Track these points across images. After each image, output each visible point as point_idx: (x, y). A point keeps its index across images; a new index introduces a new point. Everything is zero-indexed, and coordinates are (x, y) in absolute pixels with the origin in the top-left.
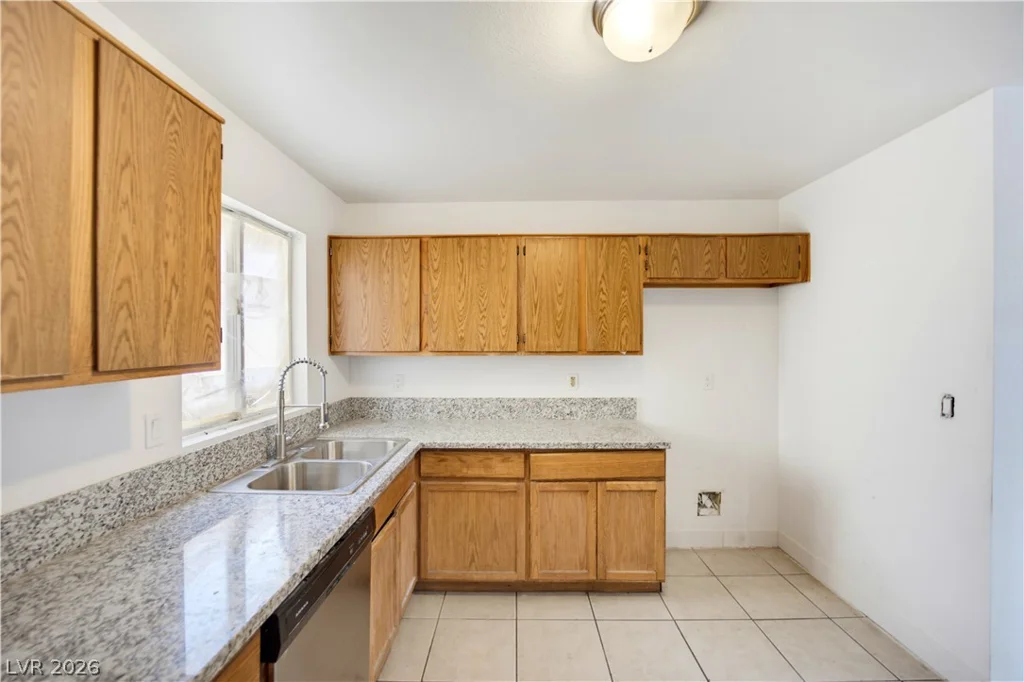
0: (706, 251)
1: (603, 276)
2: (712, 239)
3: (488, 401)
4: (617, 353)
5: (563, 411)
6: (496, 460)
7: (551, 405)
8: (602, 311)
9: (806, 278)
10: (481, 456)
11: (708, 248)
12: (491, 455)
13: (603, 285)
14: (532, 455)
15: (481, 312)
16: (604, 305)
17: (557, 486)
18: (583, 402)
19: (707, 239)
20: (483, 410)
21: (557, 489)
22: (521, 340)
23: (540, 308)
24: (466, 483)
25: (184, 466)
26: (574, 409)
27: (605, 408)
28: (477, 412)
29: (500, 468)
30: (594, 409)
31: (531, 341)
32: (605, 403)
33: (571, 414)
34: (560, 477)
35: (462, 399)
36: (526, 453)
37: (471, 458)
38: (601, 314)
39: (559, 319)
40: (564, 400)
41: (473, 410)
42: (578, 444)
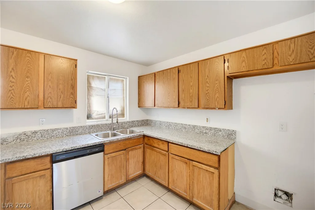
0: (263, 53)
1: (208, 76)
2: (266, 46)
4: (214, 108)
5: (203, 132)
6: (160, 143)
7: (199, 128)
8: (207, 91)
11: (265, 51)
12: (159, 141)
13: (208, 80)
16: (208, 88)
18: (211, 129)
19: (264, 47)
21: (177, 158)
22: (179, 103)
23: (185, 91)
24: (154, 148)
25: (85, 128)
26: (207, 131)
27: (220, 133)
28: (176, 128)
30: (215, 132)
31: (182, 103)
32: (220, 131)
33: (206, 133)
34: (177, 154)
35: (172, 123)
36: (168, 143)
37: (155, 141)
38: (207, 92)
39: (191, 95)
40: (203, 127)
41: (174, 127)
42: (182, 143)
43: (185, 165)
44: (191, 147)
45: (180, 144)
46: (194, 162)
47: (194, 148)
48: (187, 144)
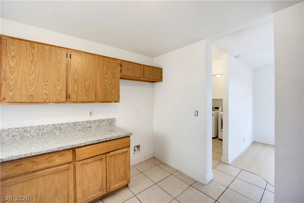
0: (139, 69)
1: (106, 72)
2: (140, 65)
3: (47, 126)
4: (111, 102)
5: (86, 127)
6: (56, 156)
7: (81, 124)
8: (105, 86)
9: (162, 81)
10: (47, 156)
11: (139, 68)
12: (52, 155)
13: (106, 76)
14: (77, 150)
15: (45, 82)
16: (106, 83)
17: (89, 160)
18: (95, 121)
19: (139, 65)
20: (44, 131)
21: (89, 161)
22: (68, 97)
23: (78, 82)
24: (37, 173)
26: (91, 125)
27: (104, 123)
28: (40, 133)
29: (58, 160)
30: (99, 124)
31: (73, 97)
32: (104, 121)
33: (90, 127)
34: (90, 156)
35: (30, 127)
36: (73, 149)
37: (40, 159)
38: (105, 87)
39: (87, 88)
40: (87, 122)
41: (38, 132)
42: (99, 140)
43: (99, 163)
44: (111, 139)
45: (97, 142)
46: (111, 153)
47: (113, 139)
48: (105, 138)
